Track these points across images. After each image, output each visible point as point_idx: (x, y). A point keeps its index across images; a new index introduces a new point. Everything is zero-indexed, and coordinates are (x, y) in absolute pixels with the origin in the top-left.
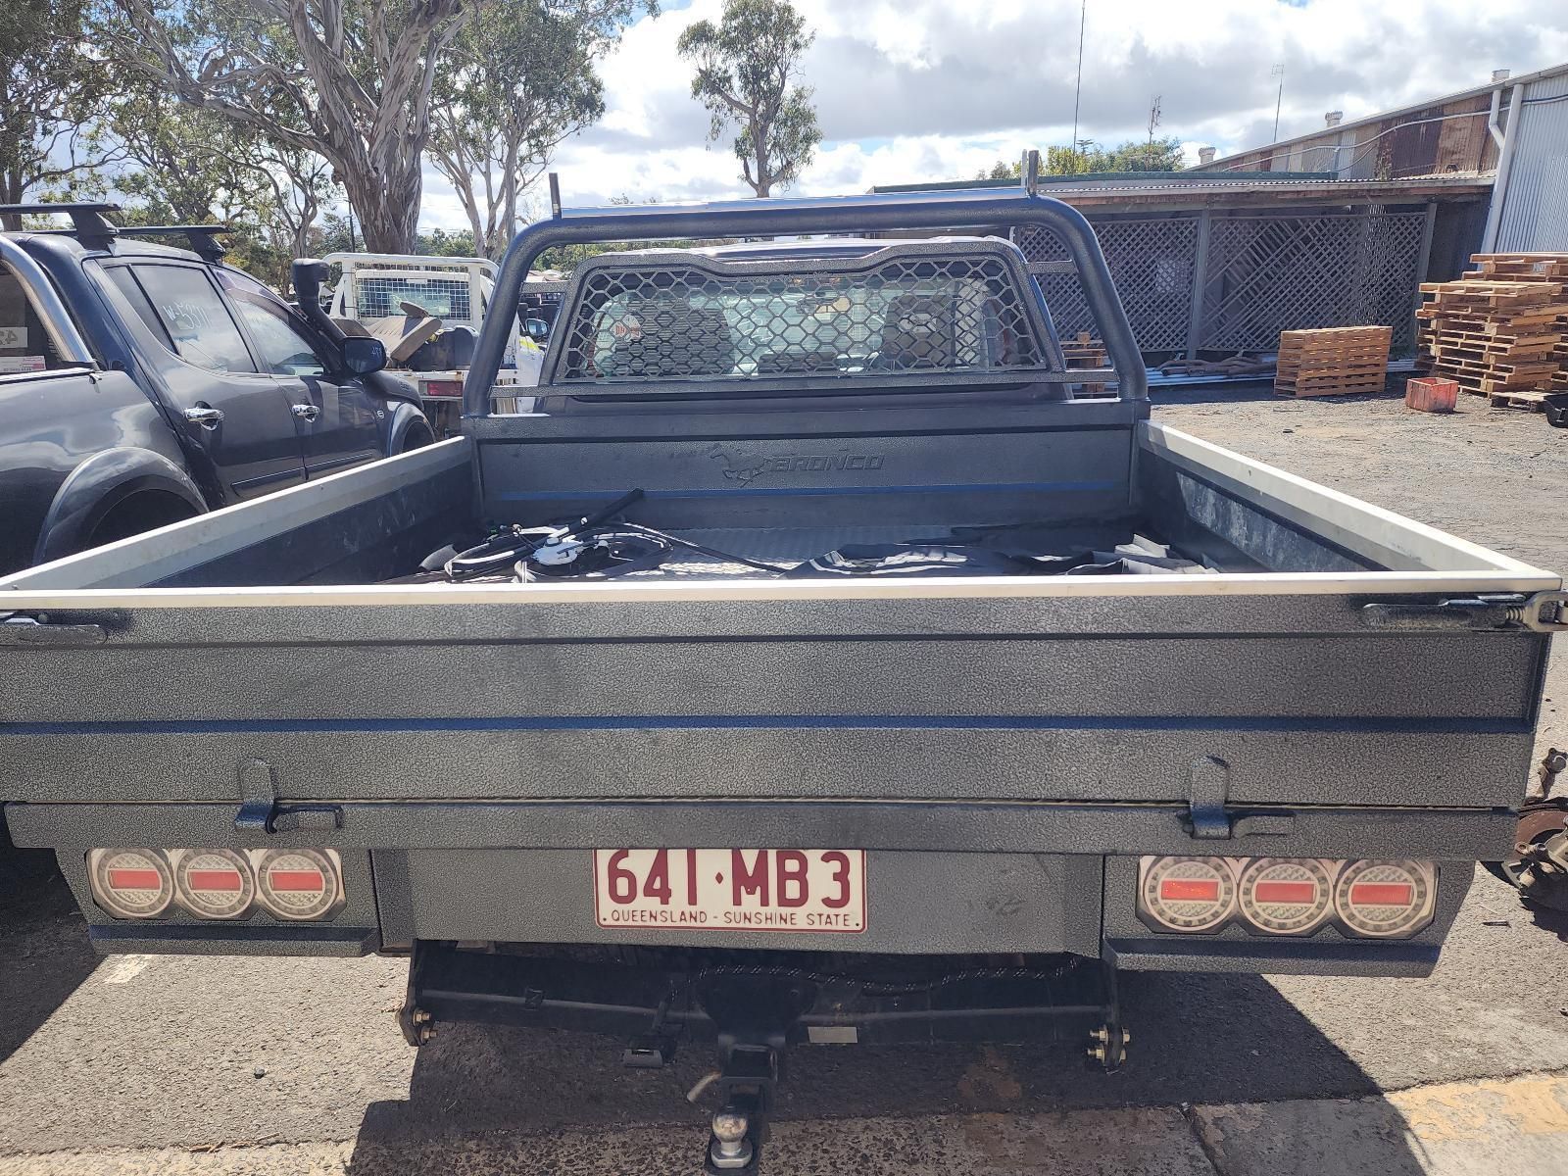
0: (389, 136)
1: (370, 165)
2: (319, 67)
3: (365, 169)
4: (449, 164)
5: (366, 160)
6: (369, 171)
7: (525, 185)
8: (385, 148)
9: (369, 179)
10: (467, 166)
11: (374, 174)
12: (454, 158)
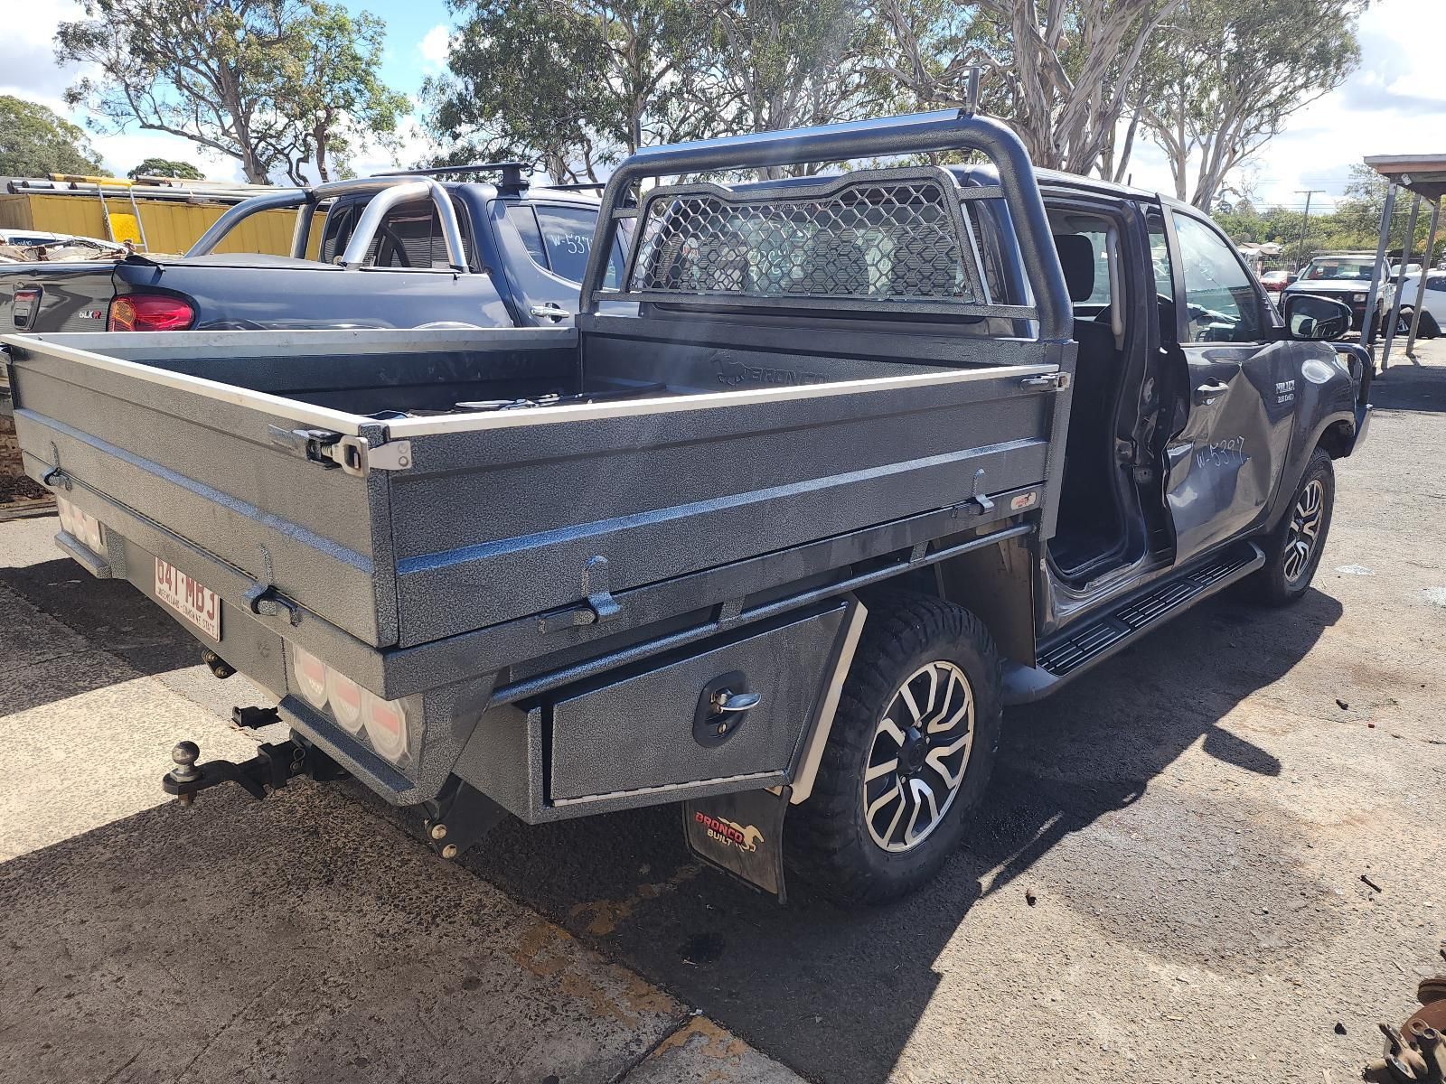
0: (1077, 115)
1: (1052, 142)
2: (1027, 57)
3: (1047, 146)
4: (1167, 137)
5: (1049, 138)
6: (1049, 148)
7: (1243, 155)
8: (1071, 125)
9: (1048, 156)
10: (1188, 140)
11: (1054, 150)
12: (1175, 133)
